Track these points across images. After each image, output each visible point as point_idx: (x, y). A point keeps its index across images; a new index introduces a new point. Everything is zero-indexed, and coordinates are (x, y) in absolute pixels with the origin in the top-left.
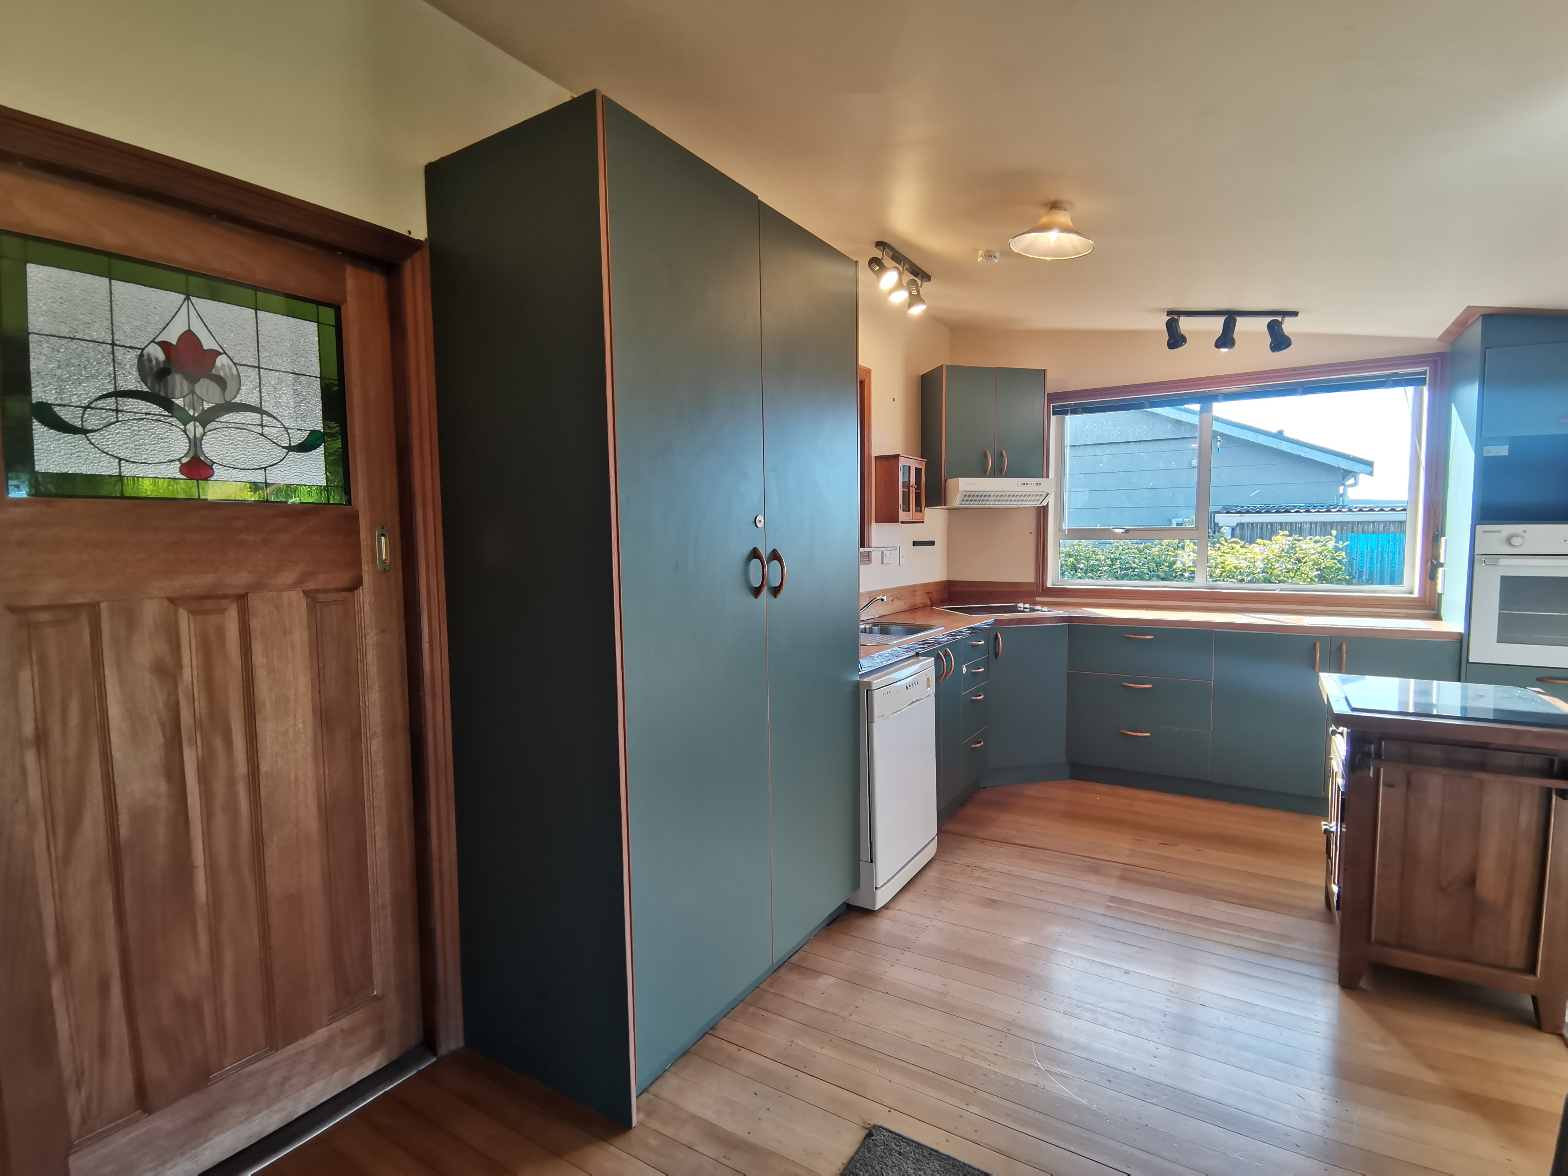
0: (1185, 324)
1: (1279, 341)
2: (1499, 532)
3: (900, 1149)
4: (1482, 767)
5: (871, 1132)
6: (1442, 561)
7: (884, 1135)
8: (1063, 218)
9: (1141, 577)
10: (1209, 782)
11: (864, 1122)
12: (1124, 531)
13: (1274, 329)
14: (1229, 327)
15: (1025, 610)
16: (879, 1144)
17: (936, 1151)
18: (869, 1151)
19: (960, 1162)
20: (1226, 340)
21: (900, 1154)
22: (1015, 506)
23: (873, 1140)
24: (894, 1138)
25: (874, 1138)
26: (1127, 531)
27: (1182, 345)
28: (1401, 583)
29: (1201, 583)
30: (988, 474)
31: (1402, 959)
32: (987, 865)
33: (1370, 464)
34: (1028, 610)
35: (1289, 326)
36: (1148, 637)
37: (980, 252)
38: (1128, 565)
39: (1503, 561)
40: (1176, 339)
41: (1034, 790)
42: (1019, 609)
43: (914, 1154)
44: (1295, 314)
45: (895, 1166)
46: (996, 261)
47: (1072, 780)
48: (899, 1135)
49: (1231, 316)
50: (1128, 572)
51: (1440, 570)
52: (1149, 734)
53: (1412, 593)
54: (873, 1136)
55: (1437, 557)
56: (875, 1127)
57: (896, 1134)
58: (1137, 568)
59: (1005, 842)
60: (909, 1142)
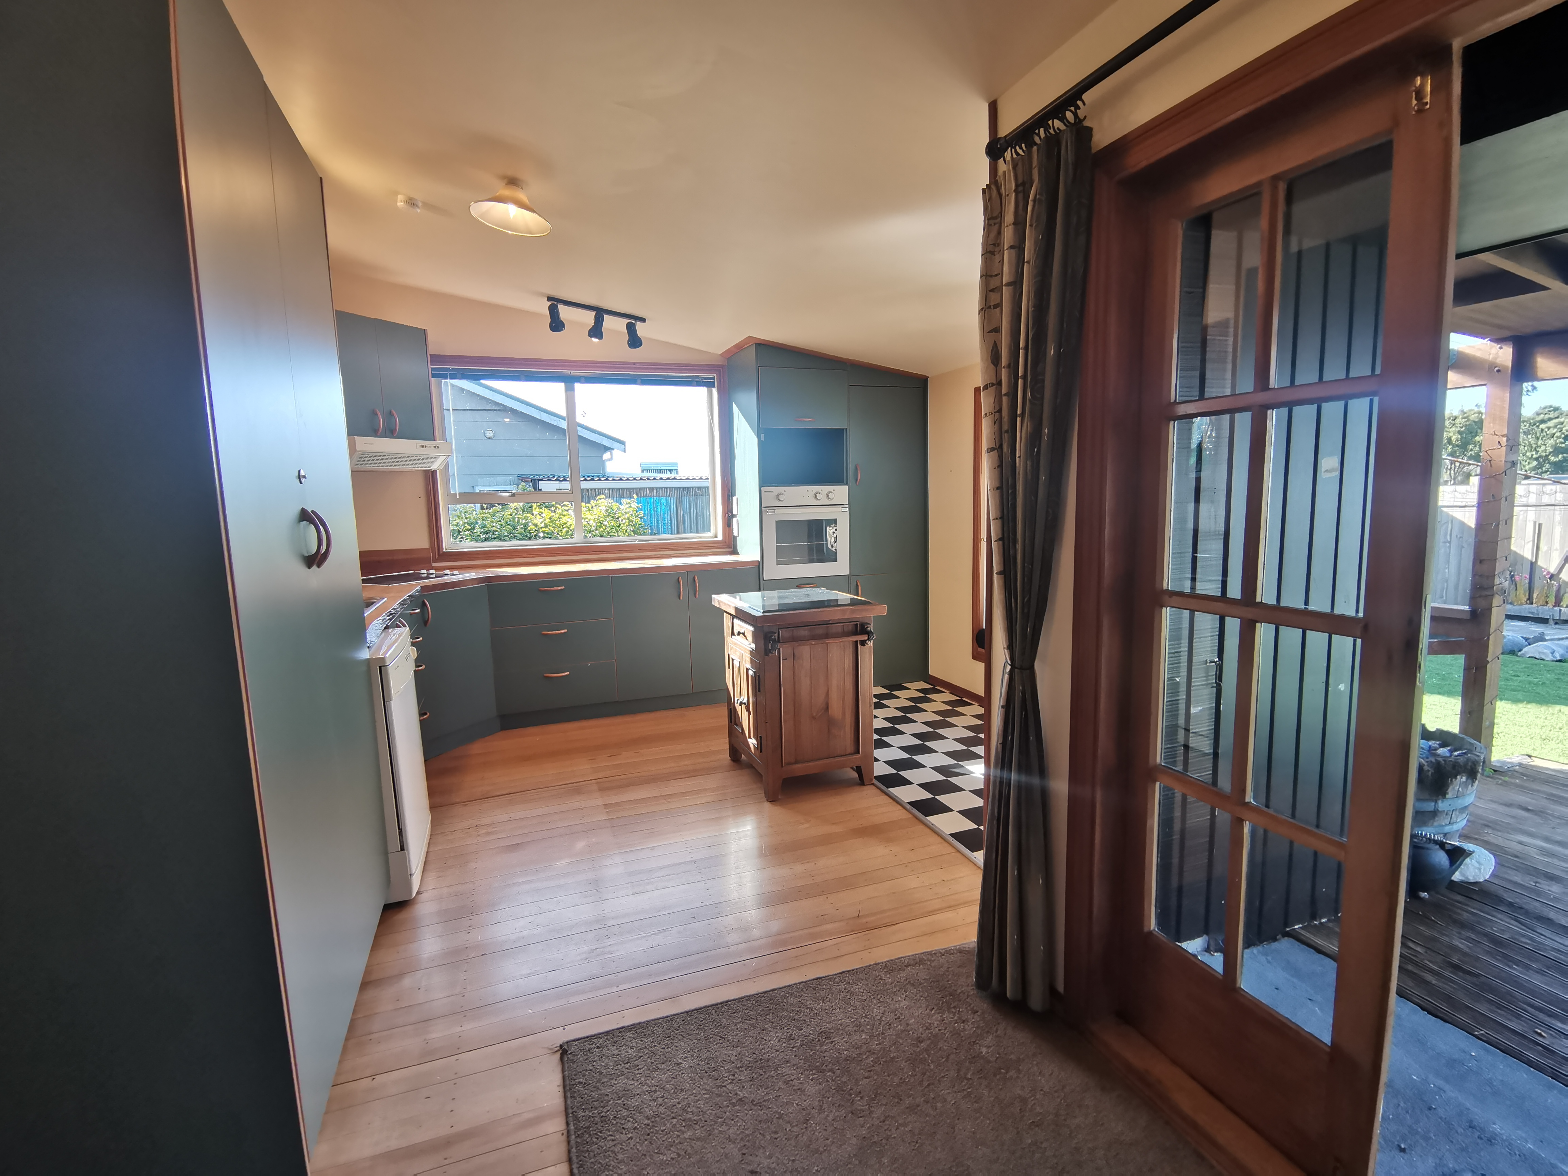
0: (565, 312)
1: (635, 341)
2: (773, 492)
3: (596, 1045)
4: (827, 636)
5: (564, 1051)
6: (735, 512)
7: (576, 1045)
8: (522, 196)
9: (499, 538)
10: (617, 702)
11: (551, 1049)
12: (510, 494)
13: (631, 328)
14: (599, 321)
15: (431, 576)
16: (577, 1053)
17: (623, 1027)
18: (574, 1062)
19: (644, 1022)
20: (596, 331)
21: (598, 1048)
22: (409, 468)
23: (570, 1054)
24: (586, 1041)
25: (569, 1052)
26: (513, 495)
27: (562, 330)
28: (709, 530)
29: (578, 539)
30: (379, 434)
31: (799, 769)
32: (486, 821)
33: (622, 443)
34: (434, 576)
35: (641, 329)
36: (560, 588)
37: (400, 197)
38: (486, 529)
39: (778, 511)
40: (557, 325)
41: (477, 748)
42: (423, 576)
43: (609, 1041)
44: (643, 320)
45: (602, 1057)
46: (419, 210)
47: (504, 731)
48: (587, 1037)
49: (600, 313)
50: (488, 535)
51: (735, 520)
52: (568, 673)
53: (716, 537)
54: (567, 1051)
55: (732, 512)
56: (561, 1046)
57: (584, 1038)
58: (496, 531)
59: (484, 798)
60: (597, 1036)
